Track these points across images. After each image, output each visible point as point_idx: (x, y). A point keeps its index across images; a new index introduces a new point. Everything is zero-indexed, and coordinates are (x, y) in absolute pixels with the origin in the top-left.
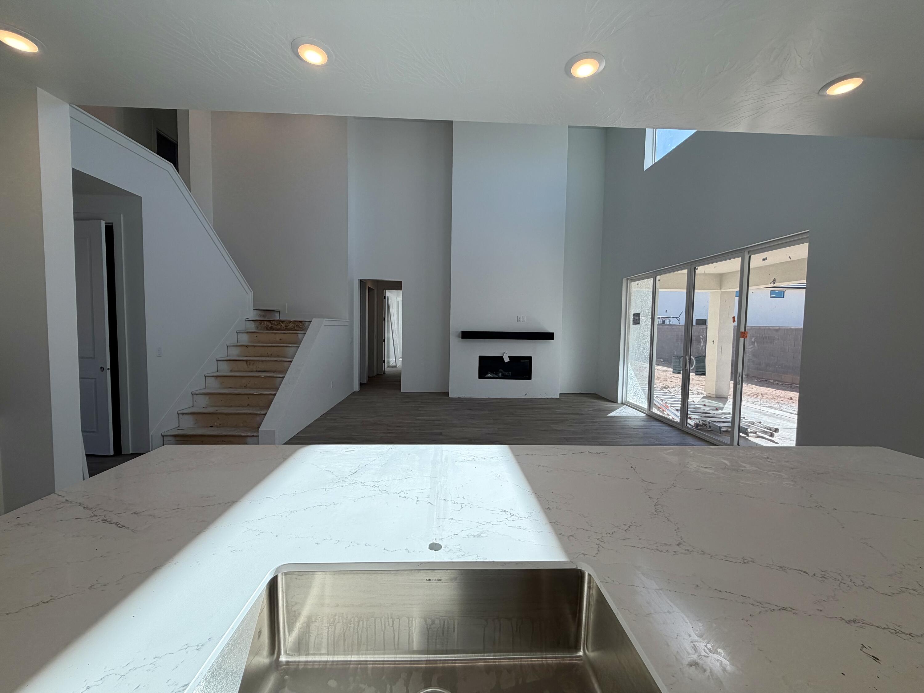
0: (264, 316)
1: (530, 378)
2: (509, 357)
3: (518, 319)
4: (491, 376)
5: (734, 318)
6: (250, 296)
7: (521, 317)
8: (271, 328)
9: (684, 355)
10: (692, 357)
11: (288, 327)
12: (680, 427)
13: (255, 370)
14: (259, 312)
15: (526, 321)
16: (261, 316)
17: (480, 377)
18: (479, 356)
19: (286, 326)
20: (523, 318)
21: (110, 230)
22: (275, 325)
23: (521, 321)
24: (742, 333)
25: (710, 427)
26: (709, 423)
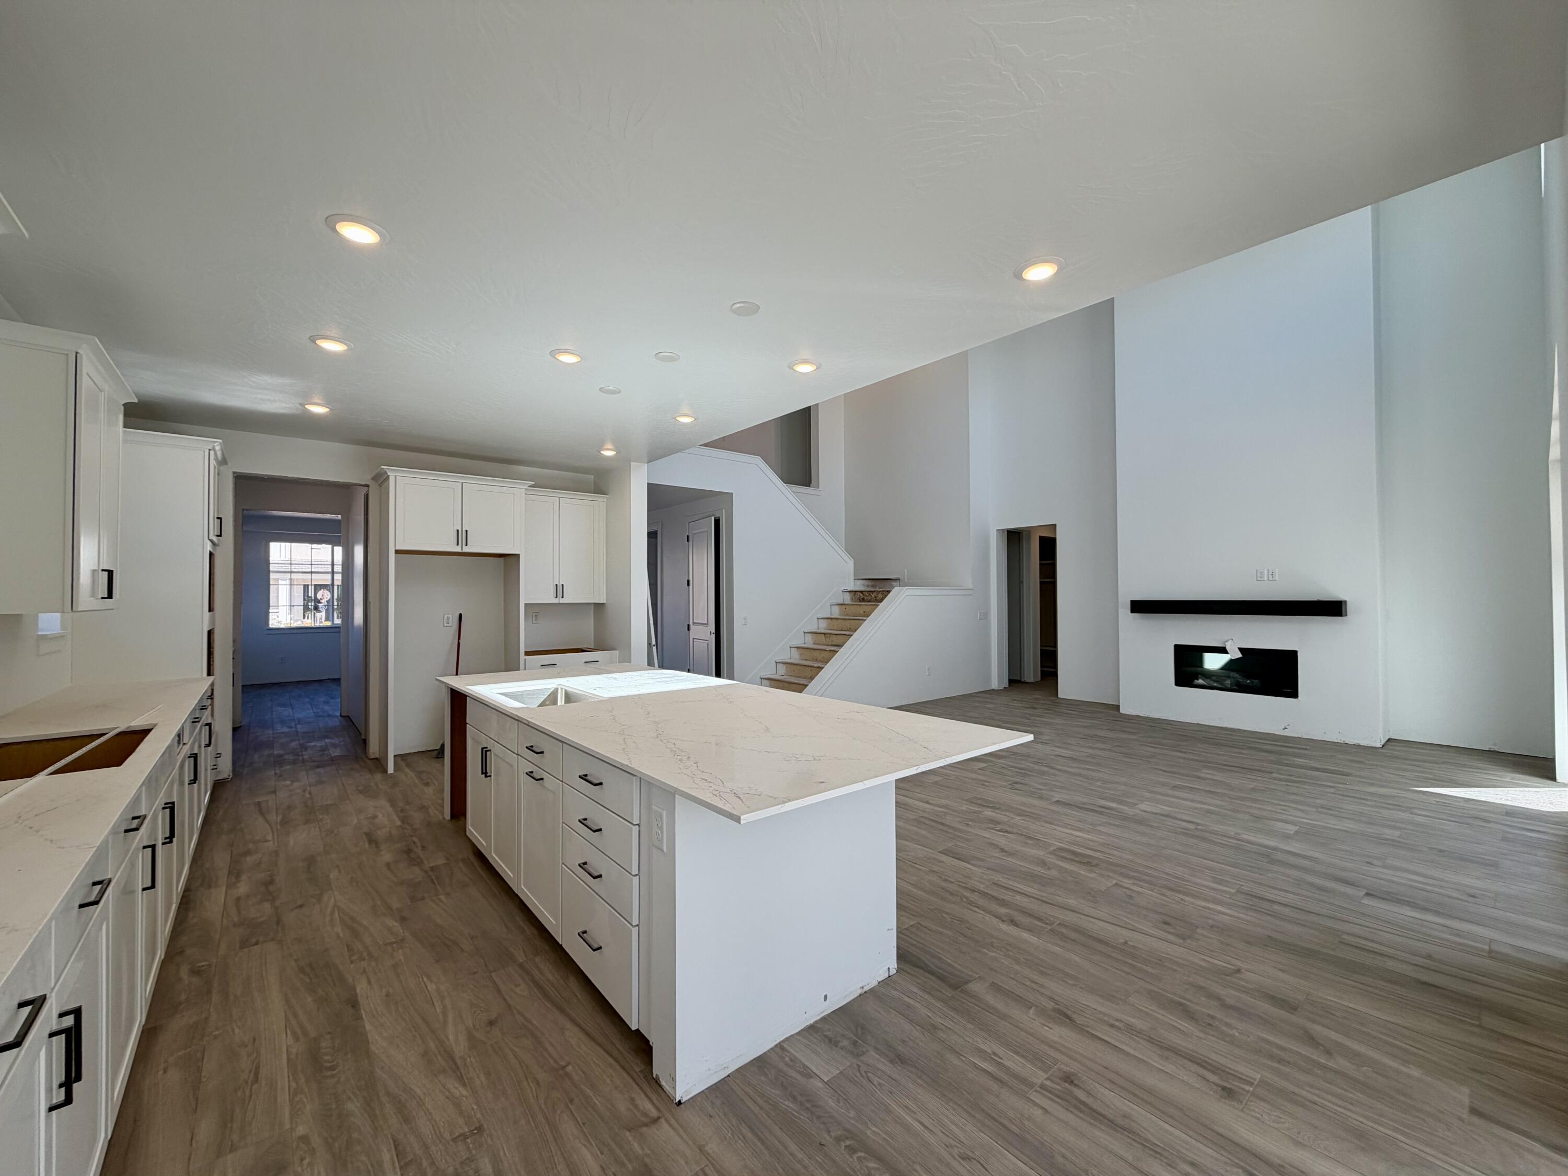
0: (873, 586)
1: (1294, 694)
2: (1241, 650)
3: (1259, 575)
4: (1206, 684)
6: (849, 565)
7: (1266, 572)
8: (863, 600)
11: (877, 599)
13: (830, 643)
14: (866, 582)
15: (1277, 579)
16: (864, 585)
17: (1179, 682)
18: (1174, 644)
19: (875, 597)
20: (1270, 573)
21: (717, 522)
22: (866, 596)
23: (1266, 578)
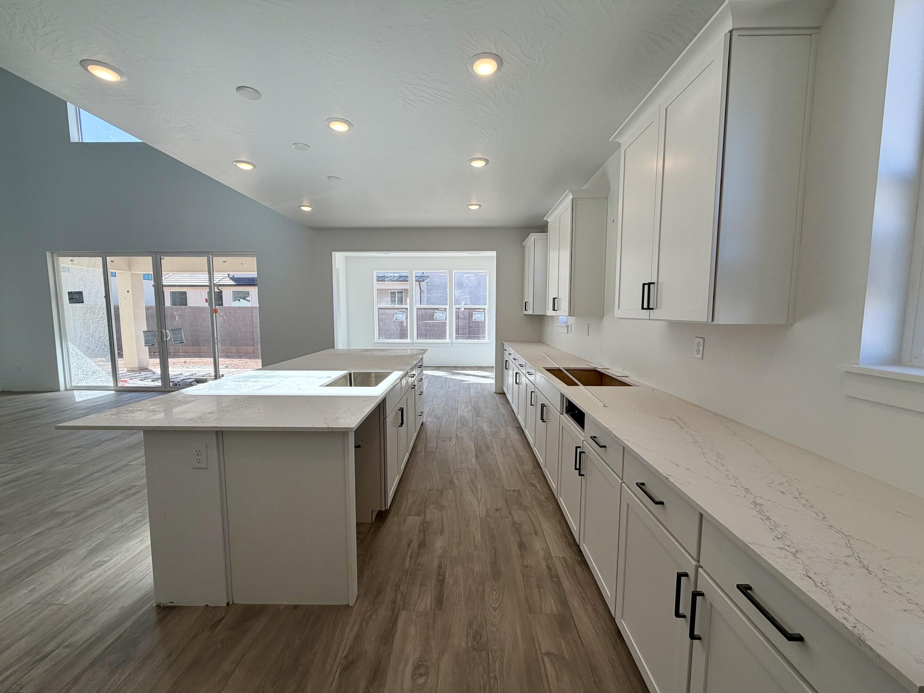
5: (206, 299)
9: (159, 330)
10: (167, 331)
12: (163, 389)
24: (214, 309)
25: (179, 385)
26: (178, 382)
